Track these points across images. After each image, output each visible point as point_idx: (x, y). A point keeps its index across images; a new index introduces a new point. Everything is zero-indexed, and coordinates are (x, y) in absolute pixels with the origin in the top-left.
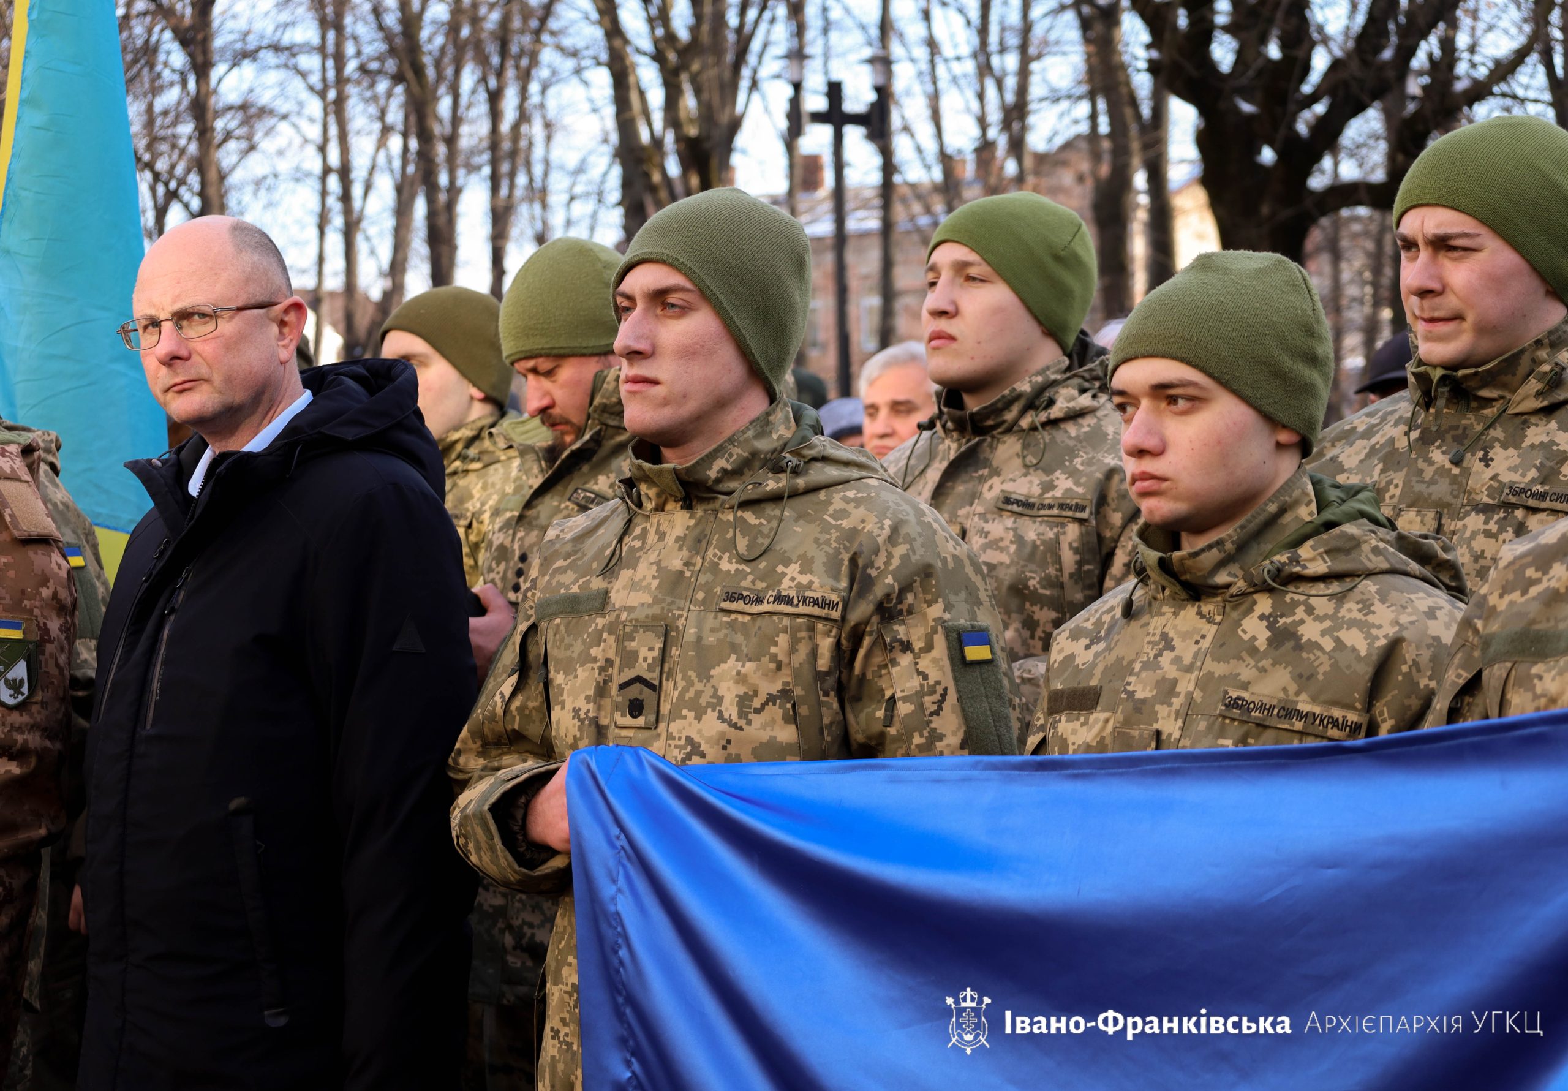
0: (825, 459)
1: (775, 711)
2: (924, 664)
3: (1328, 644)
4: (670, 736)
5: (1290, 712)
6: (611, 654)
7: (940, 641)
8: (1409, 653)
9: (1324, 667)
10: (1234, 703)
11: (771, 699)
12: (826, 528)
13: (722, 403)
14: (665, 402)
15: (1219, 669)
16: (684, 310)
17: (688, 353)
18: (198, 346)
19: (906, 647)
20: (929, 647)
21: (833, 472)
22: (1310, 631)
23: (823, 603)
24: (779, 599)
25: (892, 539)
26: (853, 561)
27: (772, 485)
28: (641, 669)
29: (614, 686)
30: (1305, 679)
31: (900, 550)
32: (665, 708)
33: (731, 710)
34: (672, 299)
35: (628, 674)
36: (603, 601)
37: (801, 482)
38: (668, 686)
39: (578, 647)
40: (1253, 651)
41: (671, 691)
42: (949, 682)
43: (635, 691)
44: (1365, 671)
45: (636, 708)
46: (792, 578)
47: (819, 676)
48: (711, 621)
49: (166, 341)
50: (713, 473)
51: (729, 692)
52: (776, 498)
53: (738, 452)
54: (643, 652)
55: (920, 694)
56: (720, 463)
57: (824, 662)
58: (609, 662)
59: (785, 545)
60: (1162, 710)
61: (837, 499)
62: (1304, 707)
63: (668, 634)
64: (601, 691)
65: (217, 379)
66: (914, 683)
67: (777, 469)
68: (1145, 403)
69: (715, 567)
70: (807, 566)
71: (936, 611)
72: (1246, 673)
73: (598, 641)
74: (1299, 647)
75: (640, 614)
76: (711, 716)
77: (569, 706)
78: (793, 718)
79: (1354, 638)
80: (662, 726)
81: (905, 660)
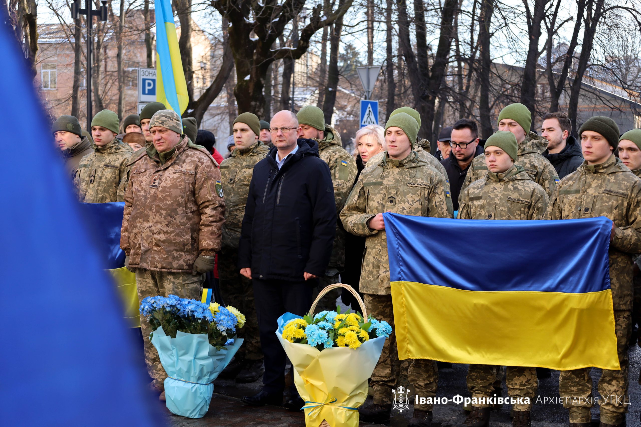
0: (421, 161)
1: (418, 203)
2: (440, 196)
3: (523, 190)
4: (398, 207)
5: (519, 200)
6: (385, 192)
7: (443, 193)
8: (536, 191)
9: (523, 193)
10: (510, 198)
11: (417, 201)
12: (424, 173)
13: (405, 151)
14: (398, 150)
15: (505, 193)
16: (401, 134)
17: (402, 142)
18: (285, 134)
19: (438, 193)
20: (441, 194)
21: (422, 164)
22: (520, 187)
23: (427, 185)
24: (418, 184)
25: (436, 175)
26: (431, 179)
27: (414, 165)
28: (392, 195)
29: (386, 198)
30: (520, 195)
31: (437, 177)
32: (397, 202)
33: (411, 203)
34: (399, 132)
35: (389, 196)
36: (381, 184)
37: (418, 165)
38: (397, 198)
39: (377, 191)
40: (511, 190)
41: (398, 199)
42: (444, 200)
43: (391, 199)
44: (531, 194)
45: (391, 202)
46: (419, 181)
47: (425, 198)
48: (405, 187)
49: (279, 133)
50: (404, 162)
51: (410, 200)
52: (414, 167)
53: (408, 159)
54: (393, 192)
55: (440, 201)
56: (406, 161)
57: (426, 195)
58: (385, 194)
59: (417, 176)
60: (496, 199)
61: (425, 168)
62: (521, 199)
63: (397, 189)
64: (383, 199)
65: (287, 141)
66: (439, 200)
67: (414, 162)
68: (492, 154)
69: (405, 179)
70: (422, 179)
71: (442, 188)
72: (510, 194)
73: (382, 190)
74: (518, 190)
75: (392, 186)
76: (407, 203)
77: (376, 201)
78: (421, 204)
79: (527, 189)
80: (396, 205)
81: (437, 195)
